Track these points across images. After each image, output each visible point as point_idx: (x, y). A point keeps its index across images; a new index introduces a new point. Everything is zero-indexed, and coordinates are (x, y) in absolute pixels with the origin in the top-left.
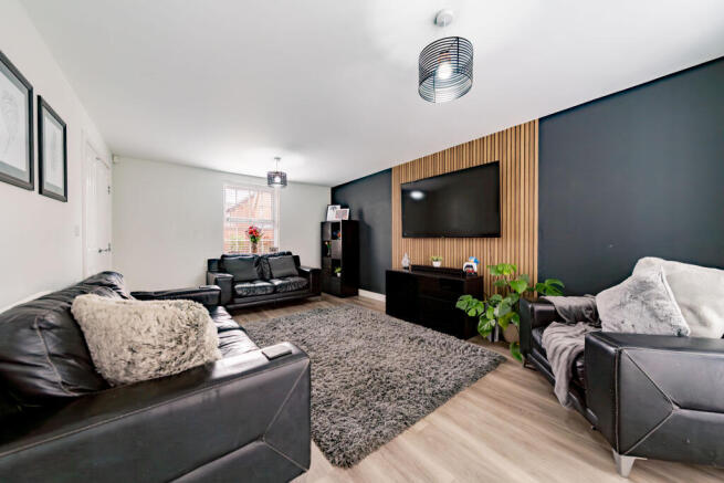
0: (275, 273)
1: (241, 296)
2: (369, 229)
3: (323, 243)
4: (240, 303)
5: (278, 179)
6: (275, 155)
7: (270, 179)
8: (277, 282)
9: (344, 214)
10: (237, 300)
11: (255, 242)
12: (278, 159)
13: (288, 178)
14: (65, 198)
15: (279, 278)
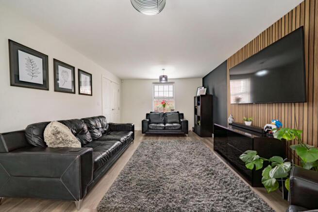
0: (169, 121)
1: (150, 129)
2: (217, 98)
3: (195, 107)
4: (151, 131)
5: (164, 79)
6: (162, 69)
7: (161, 79)
8: (167, 125)
9: (203, 91)
10: (150, 130)
11: (164, 107)
12: (164, 69)
13: (168, 78)
14: (91, 95)
15: (170, 123)
